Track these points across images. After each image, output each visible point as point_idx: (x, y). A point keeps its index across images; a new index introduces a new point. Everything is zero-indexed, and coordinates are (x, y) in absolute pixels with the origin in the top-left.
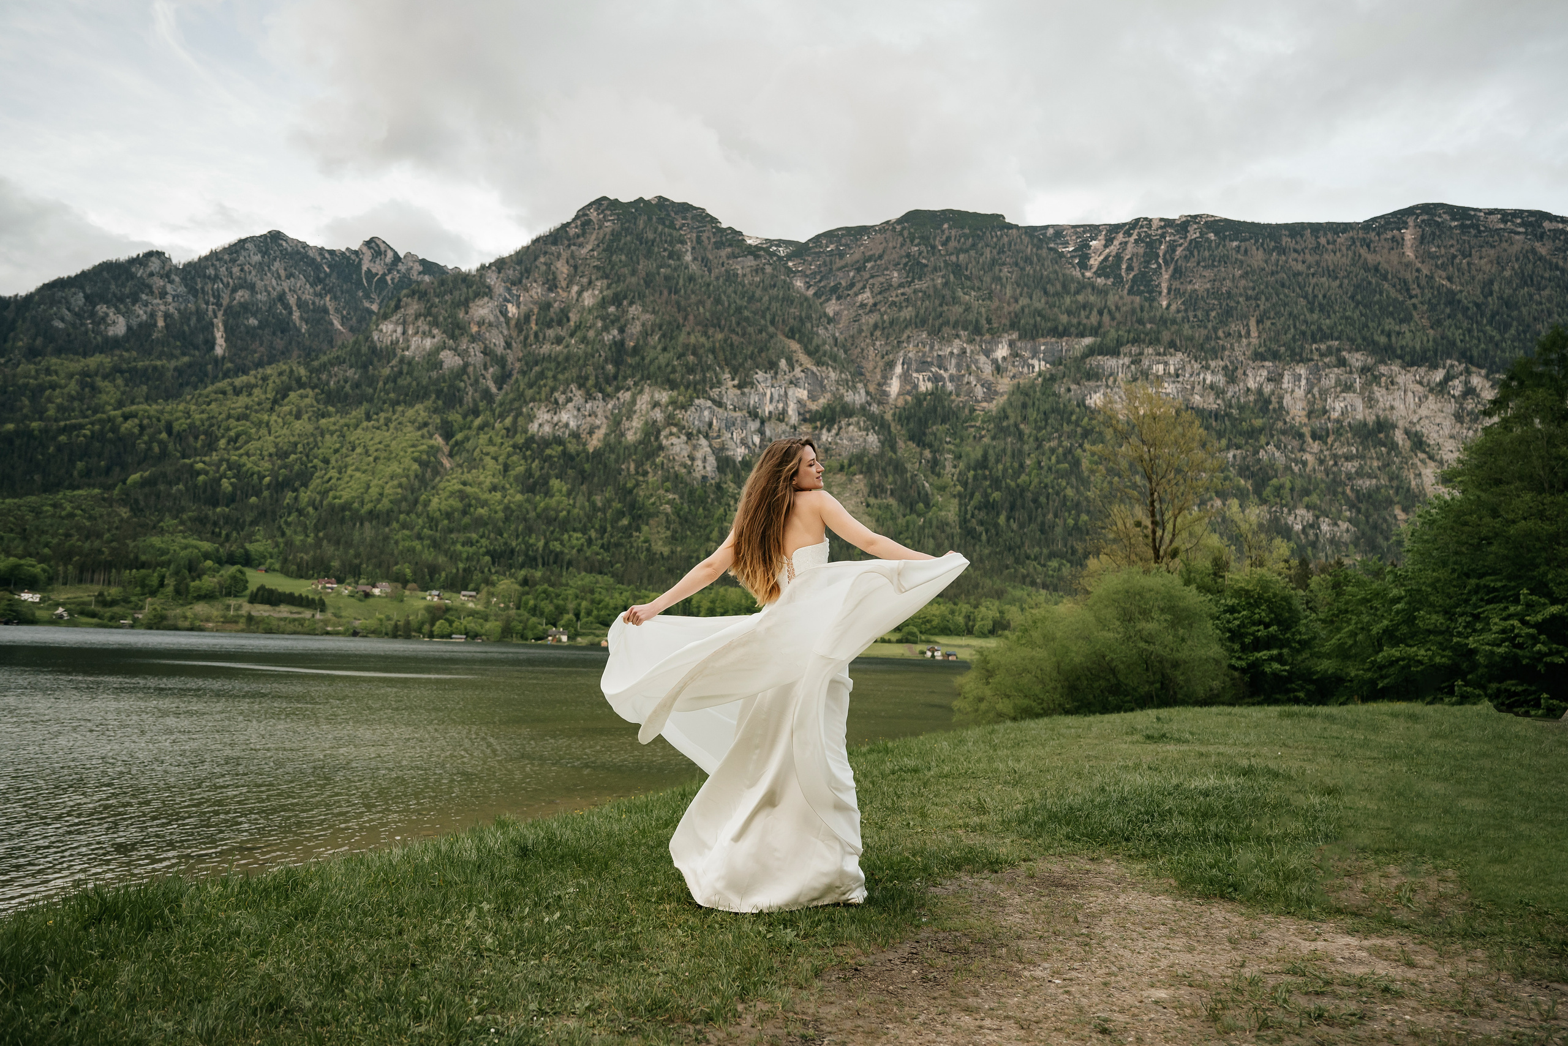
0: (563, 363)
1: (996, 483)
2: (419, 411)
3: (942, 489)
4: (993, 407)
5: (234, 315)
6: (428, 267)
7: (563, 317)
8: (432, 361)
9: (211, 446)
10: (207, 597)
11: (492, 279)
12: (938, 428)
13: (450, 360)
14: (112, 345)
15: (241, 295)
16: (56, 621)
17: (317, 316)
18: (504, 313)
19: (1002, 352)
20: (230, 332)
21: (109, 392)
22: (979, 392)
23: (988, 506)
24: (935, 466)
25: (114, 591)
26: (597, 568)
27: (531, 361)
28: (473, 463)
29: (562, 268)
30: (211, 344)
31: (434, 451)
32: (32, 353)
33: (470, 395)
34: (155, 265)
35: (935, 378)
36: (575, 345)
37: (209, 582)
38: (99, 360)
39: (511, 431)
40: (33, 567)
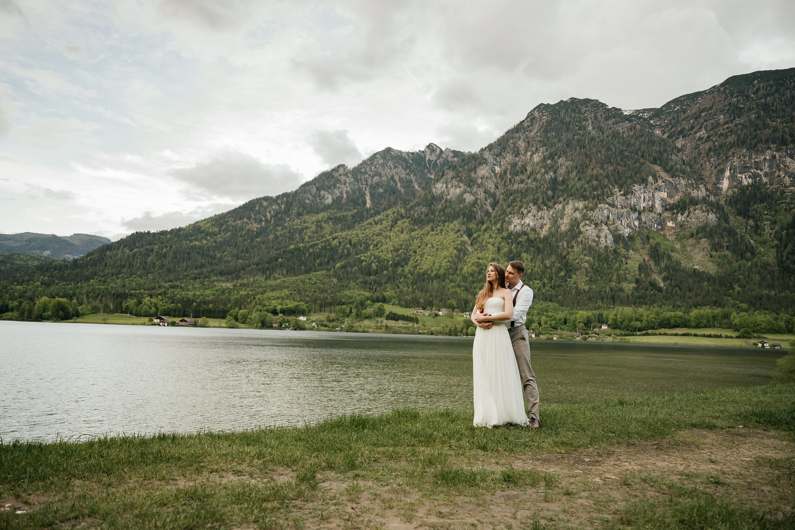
0: (524, 193)
2: (456, 224)
3: (763, 243)
5: (373, 188)
6: (456, 154)
7: (524, 169)
8: (460, 199)
9: (367, 249)
10: (369, 317)
11: (487, 155)
12: (759, 206)
13: (469, 198)
14: (328, 207)
15: (376, 179)
16: (312, 329)
17: (408, 184)
18: (493, 171)
20: (372, 196)
21: (327, 228)
22: (787, 181)
24: (757, 230)
25: (333, 315)
27: (508, 194)
28: (483, 248)
29: (522, 144)
30: (365, 203)
31: (463, 243)
32: (299, 215)
33: (479, 214)
34: (341, 171)
35: (754, 176)
36: (530, 183)
37: (369, 310)
38: (323, 215)
39: (500, 231)
40: (303, 306)
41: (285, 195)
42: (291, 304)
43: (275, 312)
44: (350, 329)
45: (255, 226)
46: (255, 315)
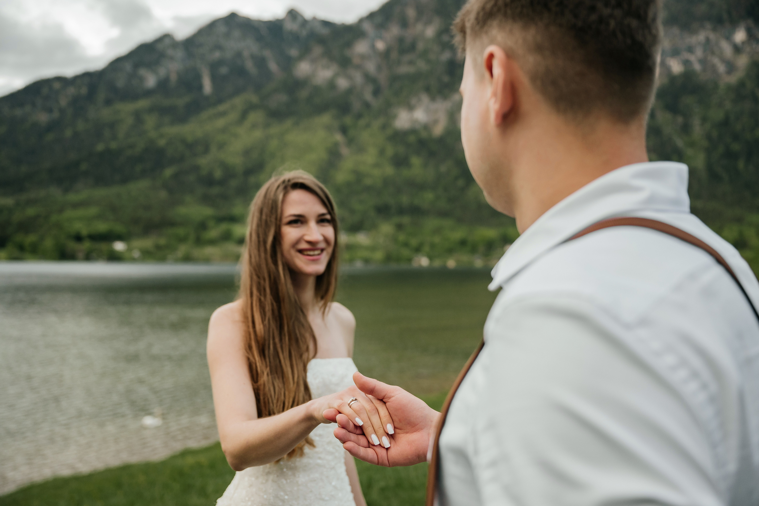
0: (414, 78)
1: (736, 137)
2: (326, 118)
3: (692, 144)
4: (733, 79)
5: (214, 67)
6: (326, 24)
7: (413, 47)
8: (332, 85)
9: (207, 150)
10: (212, 242)
11: (367, 27)
12: (688, 100)
13: (343, 83)
14: (148, 93)
15: (217, 55)
16: (133, 260)
17: (260, 62)
18: (373, 47)
19: (740, 36)
20: (214, 78)
21: (150, 121)
22: (721, 68)
23: (730, 155)
24: (686, 129)
25: (162, 241)
26: (443, 214)
27: (394, 79)
28: (361, 150)
29: (411, 13)
30: (200, 87)
31: (336, 144)
32: (108, 102)
33: (356, 106)
34: (167, 41)
35: (686, 63)
36: (422, 65)
37: (213, 233)
38: (143, 104)
39: (384, 127)
40: (119, 228)
41: (87, 75)
42: (102, 227)
43: (78, 238)
44: (187, 259)
45: (43, 118)
46: (49, 243)
